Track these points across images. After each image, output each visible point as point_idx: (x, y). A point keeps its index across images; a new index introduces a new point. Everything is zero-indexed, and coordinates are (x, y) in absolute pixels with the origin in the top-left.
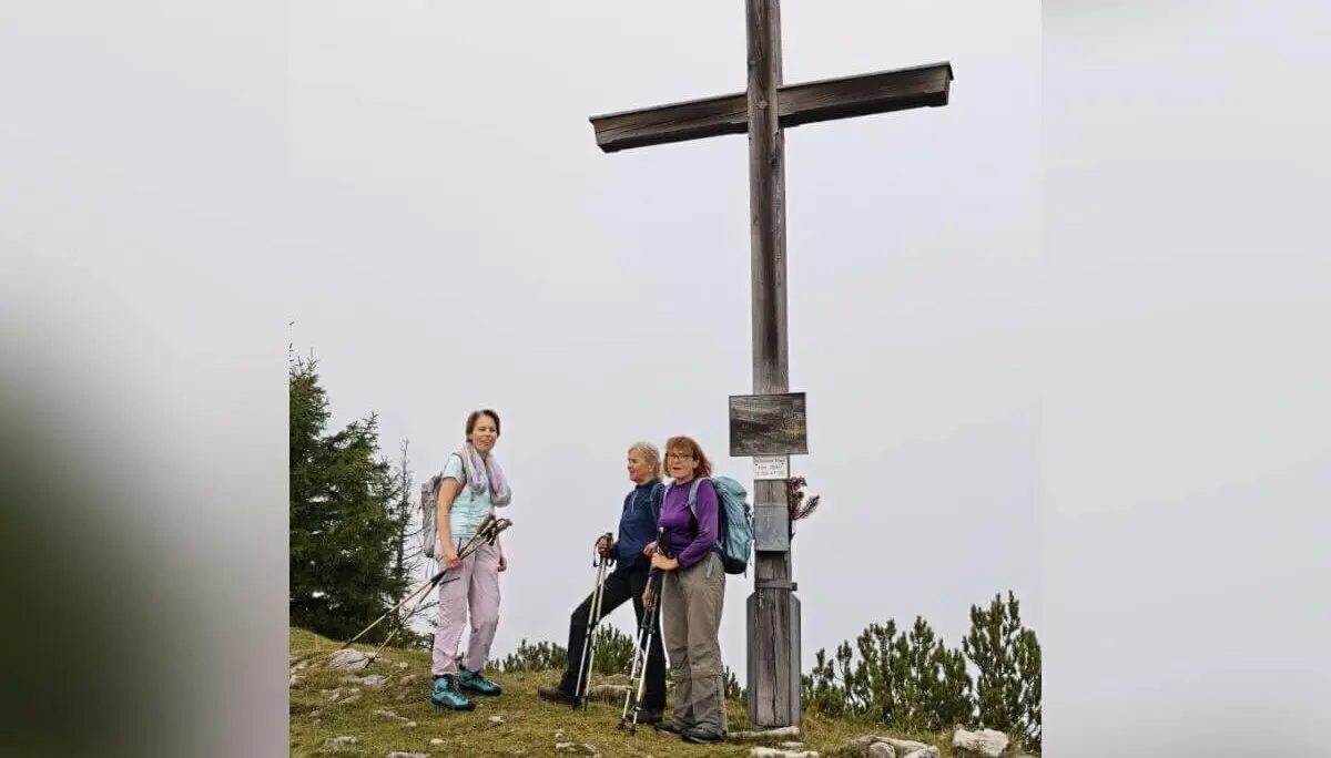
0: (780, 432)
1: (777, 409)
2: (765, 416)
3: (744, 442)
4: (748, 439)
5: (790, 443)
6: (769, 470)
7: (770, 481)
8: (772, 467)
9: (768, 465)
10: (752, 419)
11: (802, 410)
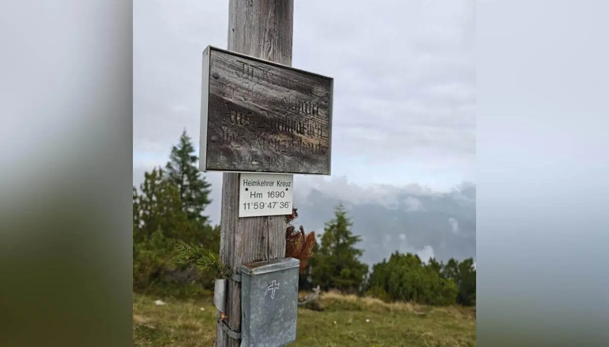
0: (293, 136)
1: (291, 95)
2: (274, 102)
3: (234, 146)
4: (239, 141)
5: (305, 158)
6: (266, 199)
7: (266, 217)
8: (270, 194)
9: (264, 190)
10: (249, 104)
11: (326, 104)
